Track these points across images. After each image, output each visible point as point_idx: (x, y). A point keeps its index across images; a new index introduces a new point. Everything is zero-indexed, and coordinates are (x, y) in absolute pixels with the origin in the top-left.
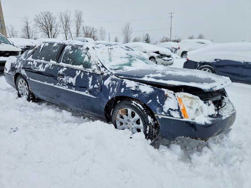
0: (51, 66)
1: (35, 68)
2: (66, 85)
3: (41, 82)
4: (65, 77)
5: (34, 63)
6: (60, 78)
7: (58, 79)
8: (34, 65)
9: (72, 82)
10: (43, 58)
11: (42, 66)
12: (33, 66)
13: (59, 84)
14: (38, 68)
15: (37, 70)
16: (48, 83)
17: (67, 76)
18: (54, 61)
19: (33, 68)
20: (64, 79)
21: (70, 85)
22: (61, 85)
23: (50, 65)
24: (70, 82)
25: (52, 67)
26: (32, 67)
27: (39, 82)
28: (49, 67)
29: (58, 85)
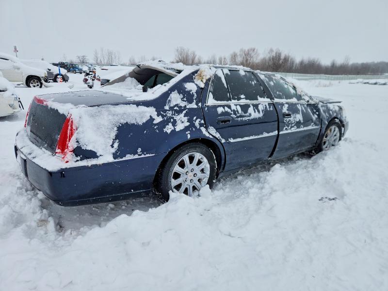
0: (268, 107)
1: (241, 116)
2: (295, 125)
3: (256, 137)
4: (291, 116)
5: (233, 107)
6: (288, 119)
7: (285, 121)
8: (235, 112)
9: (300, 120)
10: (243, 96)
11: (254, 110)
12: (235, 114)
13: (286, 127)
14: (248, 114)
15: (248, 118)
16: (268, 133)
17: (293, 113)
18: (264, 98)
19: (238, 117)
20: (291, 119)
21: (298, 124)
22: (289, 127)
23: (266, 105)
24: (298, 120)
25: (270, 108)
26: (234, 116)
27: (252, 138)
28: (266, 108)
29: (286, 129)
